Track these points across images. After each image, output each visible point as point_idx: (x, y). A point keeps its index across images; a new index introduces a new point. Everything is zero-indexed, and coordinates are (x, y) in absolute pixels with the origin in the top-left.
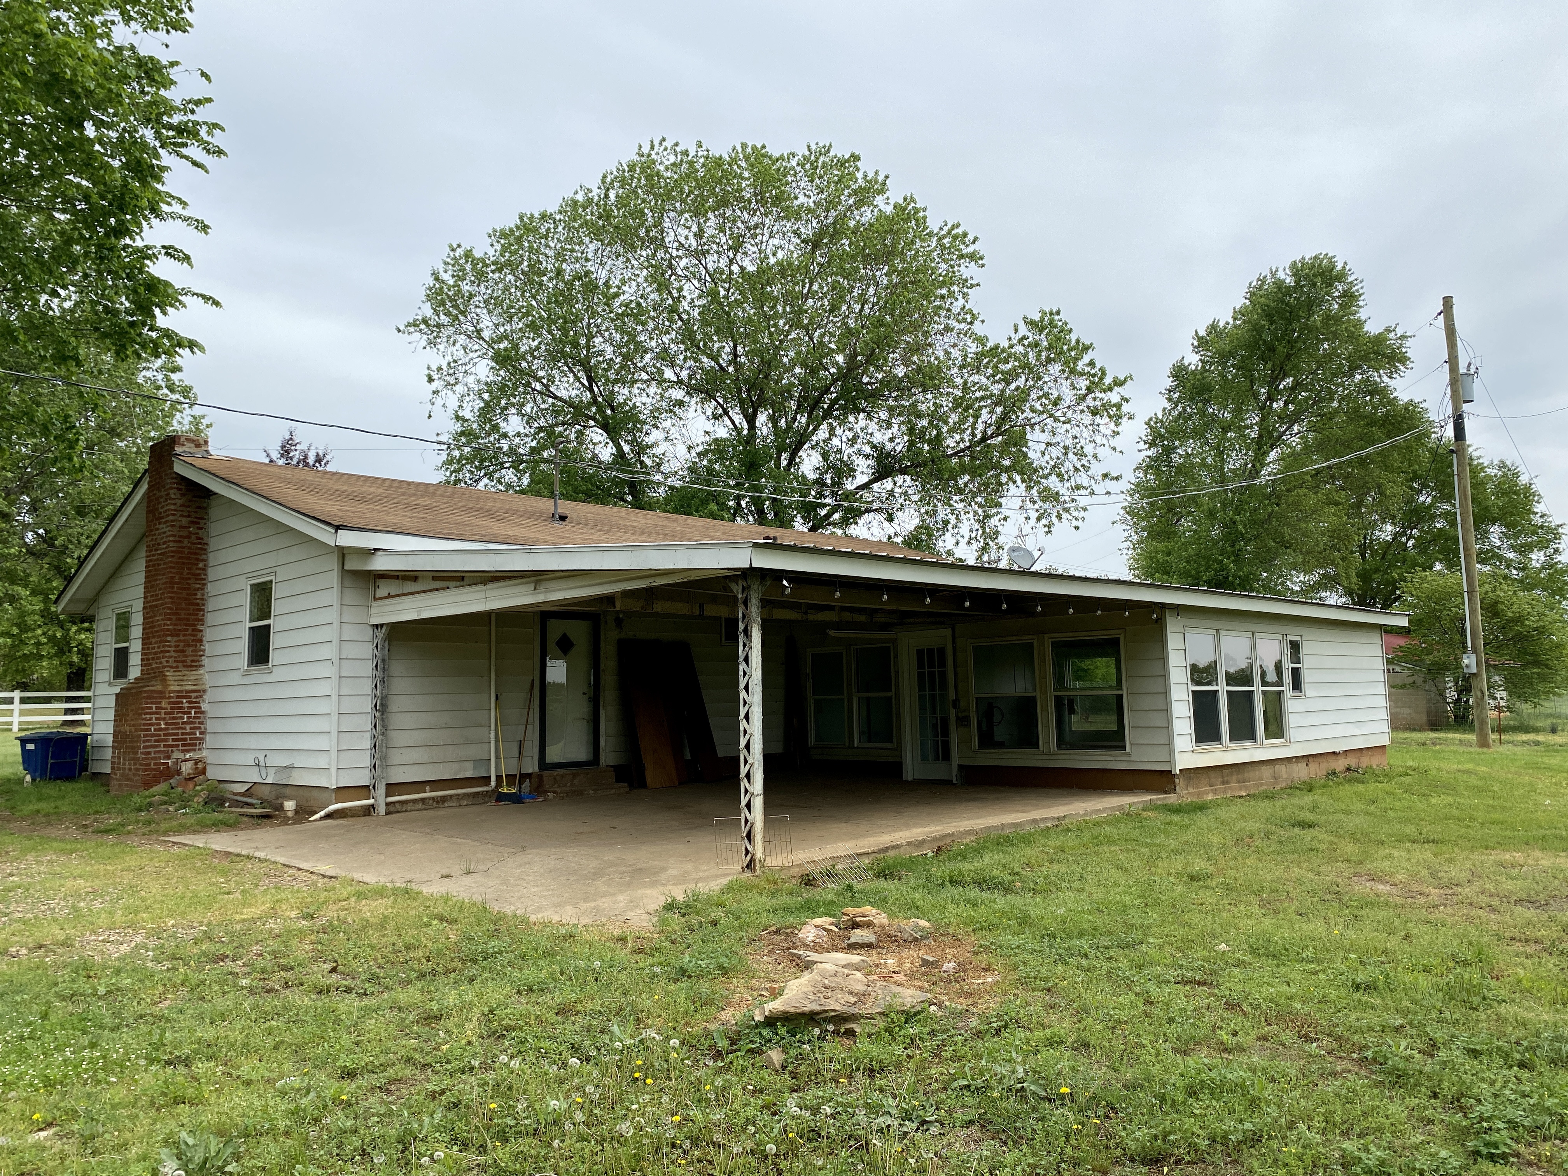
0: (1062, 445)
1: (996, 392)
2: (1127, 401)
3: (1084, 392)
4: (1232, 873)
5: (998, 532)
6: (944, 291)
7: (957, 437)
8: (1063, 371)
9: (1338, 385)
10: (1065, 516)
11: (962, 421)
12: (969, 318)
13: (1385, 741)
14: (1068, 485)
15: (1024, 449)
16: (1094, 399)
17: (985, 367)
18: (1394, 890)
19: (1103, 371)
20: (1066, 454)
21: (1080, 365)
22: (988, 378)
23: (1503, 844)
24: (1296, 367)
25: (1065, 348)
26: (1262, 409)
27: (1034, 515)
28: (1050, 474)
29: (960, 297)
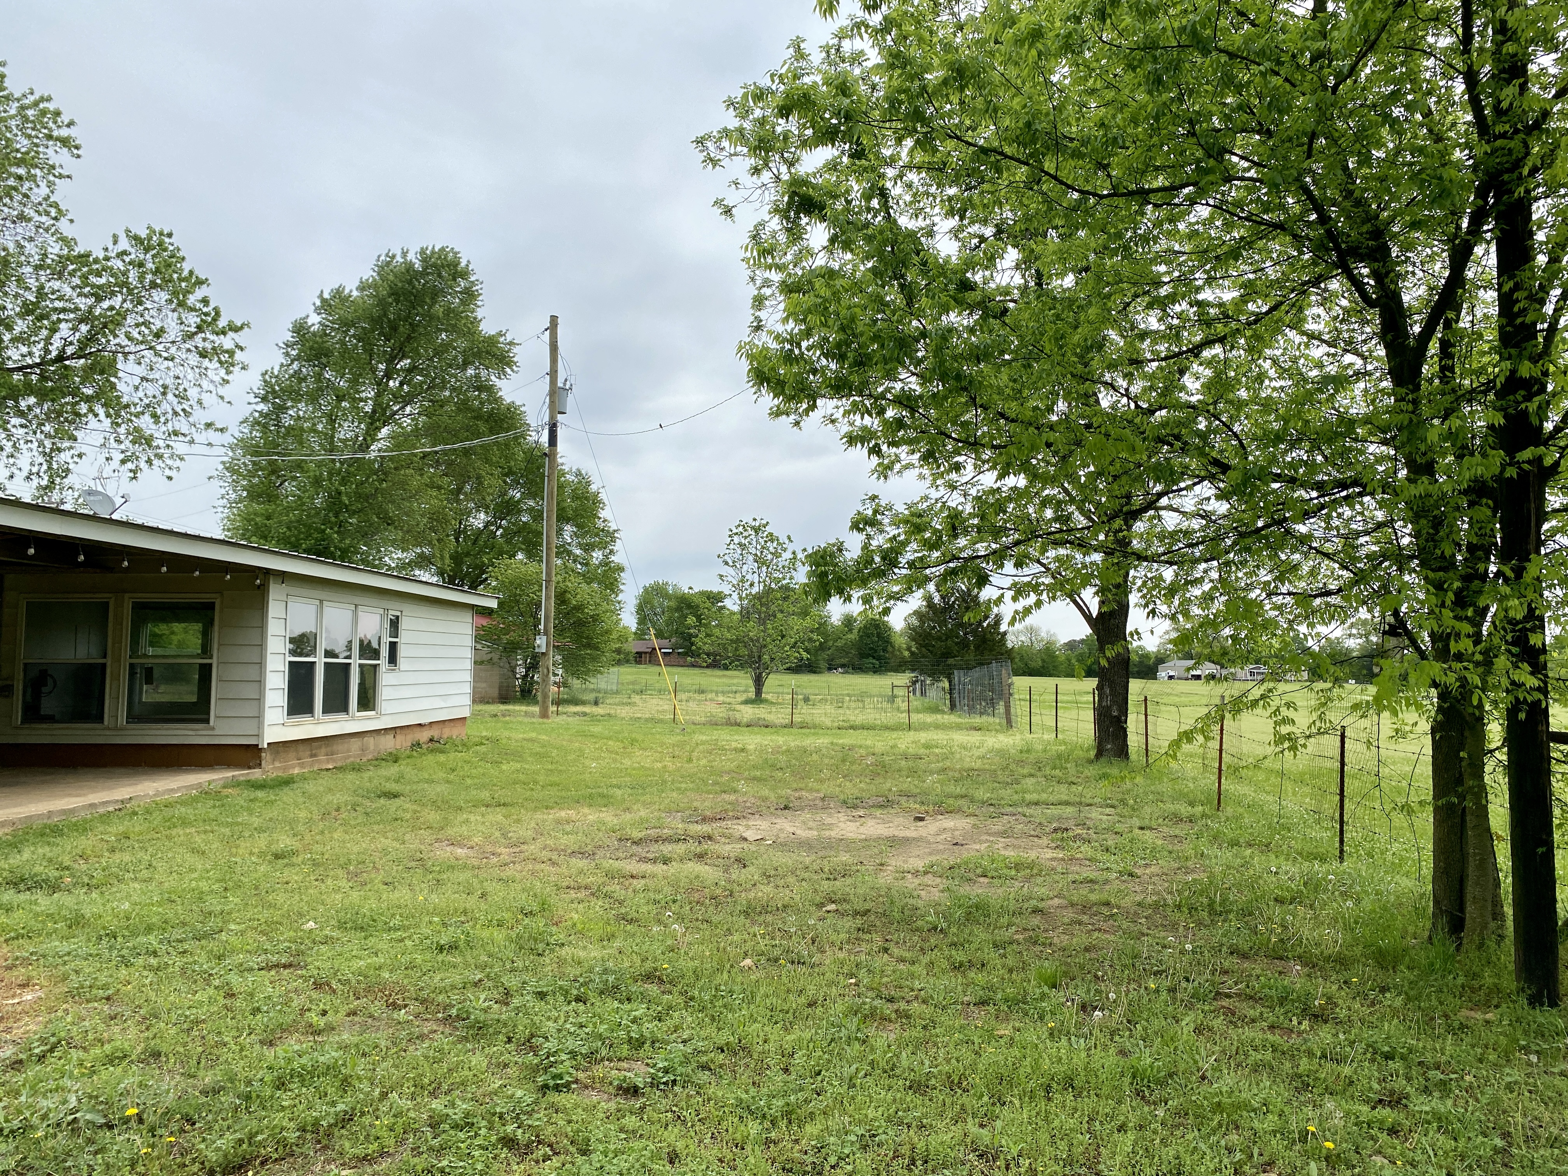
0: (161, 382)
1: (82, 307)
2: (242, 349)
3: (193, 330)
4: (318, 848)
5: (68, 471)
6: (21, 171)
7: (24, 350)
8: (170, 301)
9: (452, 376)
10: (156, 462)
11: (36, 331)
12: (53, 213)
13: (466, 713)
14: (164, 428)
15: (112, 379)
16: (204, 340)
17: (70, 274)
18: (471, 853)
19: (218, 313)
20: (164, 394)
21: (192, 300)
22: (73, 288)
23: (559, 804)
24: (416, 351)
25: (175, 276)
26: (379, 384)
27: (118, 457)
28: (143, 413)
29: (43, 184)
